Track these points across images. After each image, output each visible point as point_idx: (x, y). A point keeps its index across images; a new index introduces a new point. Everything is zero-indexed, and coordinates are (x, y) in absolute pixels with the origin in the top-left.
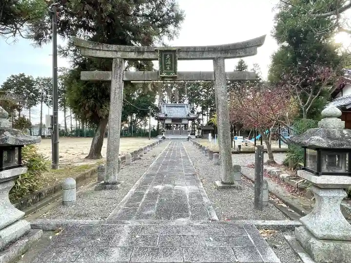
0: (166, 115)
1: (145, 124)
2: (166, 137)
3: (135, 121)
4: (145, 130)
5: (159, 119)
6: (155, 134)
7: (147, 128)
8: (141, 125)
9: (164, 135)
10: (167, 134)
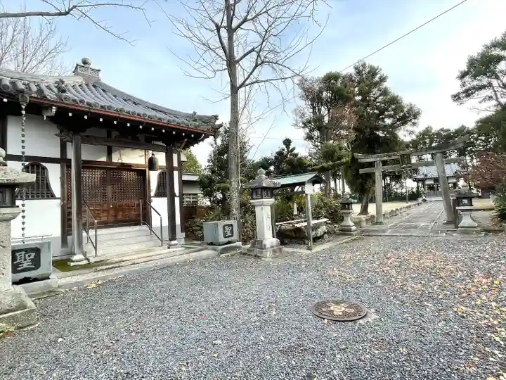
0: (426, 175)
1: (402, 187)
2: (427, 199)
3: (389, 185)
4: (402, 193)
5: (417, 180)
6: (414, 196)
7: (404, 191)
8: (396, 188)
9: (424, 198)
10: (429, 195)
